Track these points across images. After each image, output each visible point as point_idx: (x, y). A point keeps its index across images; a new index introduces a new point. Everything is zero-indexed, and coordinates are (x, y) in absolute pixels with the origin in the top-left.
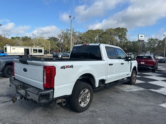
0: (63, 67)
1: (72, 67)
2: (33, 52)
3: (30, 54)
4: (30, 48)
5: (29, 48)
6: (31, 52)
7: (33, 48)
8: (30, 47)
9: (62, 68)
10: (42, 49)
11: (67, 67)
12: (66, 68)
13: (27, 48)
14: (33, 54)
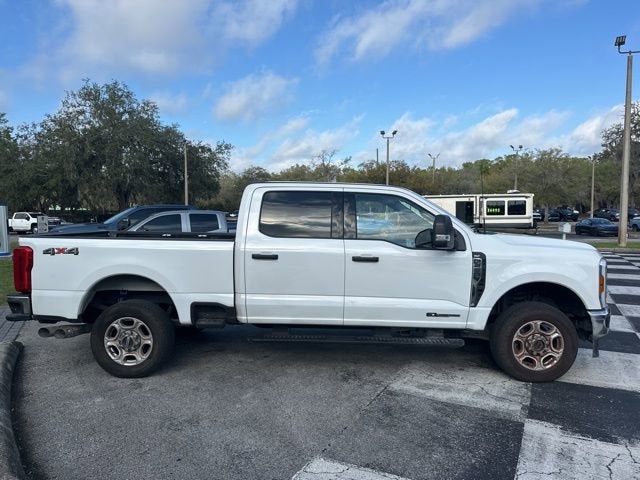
0: (49, 252)
1: (74, 251)
2: (488, 214)
3: (477, 221)
4: (475, 199)
5: (472, 199)
6: (481, 214)
7: (486, 198)
8: (478, 196)
9: (46, 252)
10: (523, 199)
11: (61, 251)
12: (58, 253)
13: (467, 200)
14: (487, 222)
